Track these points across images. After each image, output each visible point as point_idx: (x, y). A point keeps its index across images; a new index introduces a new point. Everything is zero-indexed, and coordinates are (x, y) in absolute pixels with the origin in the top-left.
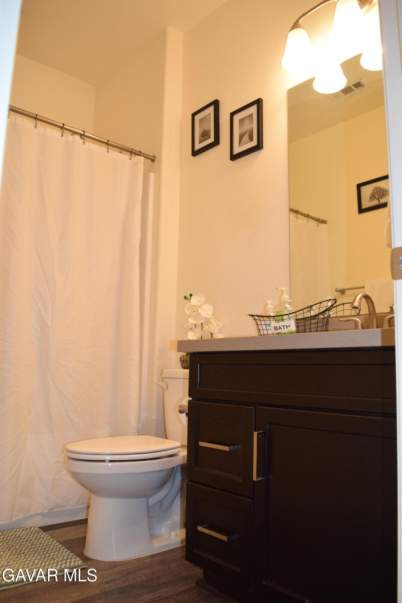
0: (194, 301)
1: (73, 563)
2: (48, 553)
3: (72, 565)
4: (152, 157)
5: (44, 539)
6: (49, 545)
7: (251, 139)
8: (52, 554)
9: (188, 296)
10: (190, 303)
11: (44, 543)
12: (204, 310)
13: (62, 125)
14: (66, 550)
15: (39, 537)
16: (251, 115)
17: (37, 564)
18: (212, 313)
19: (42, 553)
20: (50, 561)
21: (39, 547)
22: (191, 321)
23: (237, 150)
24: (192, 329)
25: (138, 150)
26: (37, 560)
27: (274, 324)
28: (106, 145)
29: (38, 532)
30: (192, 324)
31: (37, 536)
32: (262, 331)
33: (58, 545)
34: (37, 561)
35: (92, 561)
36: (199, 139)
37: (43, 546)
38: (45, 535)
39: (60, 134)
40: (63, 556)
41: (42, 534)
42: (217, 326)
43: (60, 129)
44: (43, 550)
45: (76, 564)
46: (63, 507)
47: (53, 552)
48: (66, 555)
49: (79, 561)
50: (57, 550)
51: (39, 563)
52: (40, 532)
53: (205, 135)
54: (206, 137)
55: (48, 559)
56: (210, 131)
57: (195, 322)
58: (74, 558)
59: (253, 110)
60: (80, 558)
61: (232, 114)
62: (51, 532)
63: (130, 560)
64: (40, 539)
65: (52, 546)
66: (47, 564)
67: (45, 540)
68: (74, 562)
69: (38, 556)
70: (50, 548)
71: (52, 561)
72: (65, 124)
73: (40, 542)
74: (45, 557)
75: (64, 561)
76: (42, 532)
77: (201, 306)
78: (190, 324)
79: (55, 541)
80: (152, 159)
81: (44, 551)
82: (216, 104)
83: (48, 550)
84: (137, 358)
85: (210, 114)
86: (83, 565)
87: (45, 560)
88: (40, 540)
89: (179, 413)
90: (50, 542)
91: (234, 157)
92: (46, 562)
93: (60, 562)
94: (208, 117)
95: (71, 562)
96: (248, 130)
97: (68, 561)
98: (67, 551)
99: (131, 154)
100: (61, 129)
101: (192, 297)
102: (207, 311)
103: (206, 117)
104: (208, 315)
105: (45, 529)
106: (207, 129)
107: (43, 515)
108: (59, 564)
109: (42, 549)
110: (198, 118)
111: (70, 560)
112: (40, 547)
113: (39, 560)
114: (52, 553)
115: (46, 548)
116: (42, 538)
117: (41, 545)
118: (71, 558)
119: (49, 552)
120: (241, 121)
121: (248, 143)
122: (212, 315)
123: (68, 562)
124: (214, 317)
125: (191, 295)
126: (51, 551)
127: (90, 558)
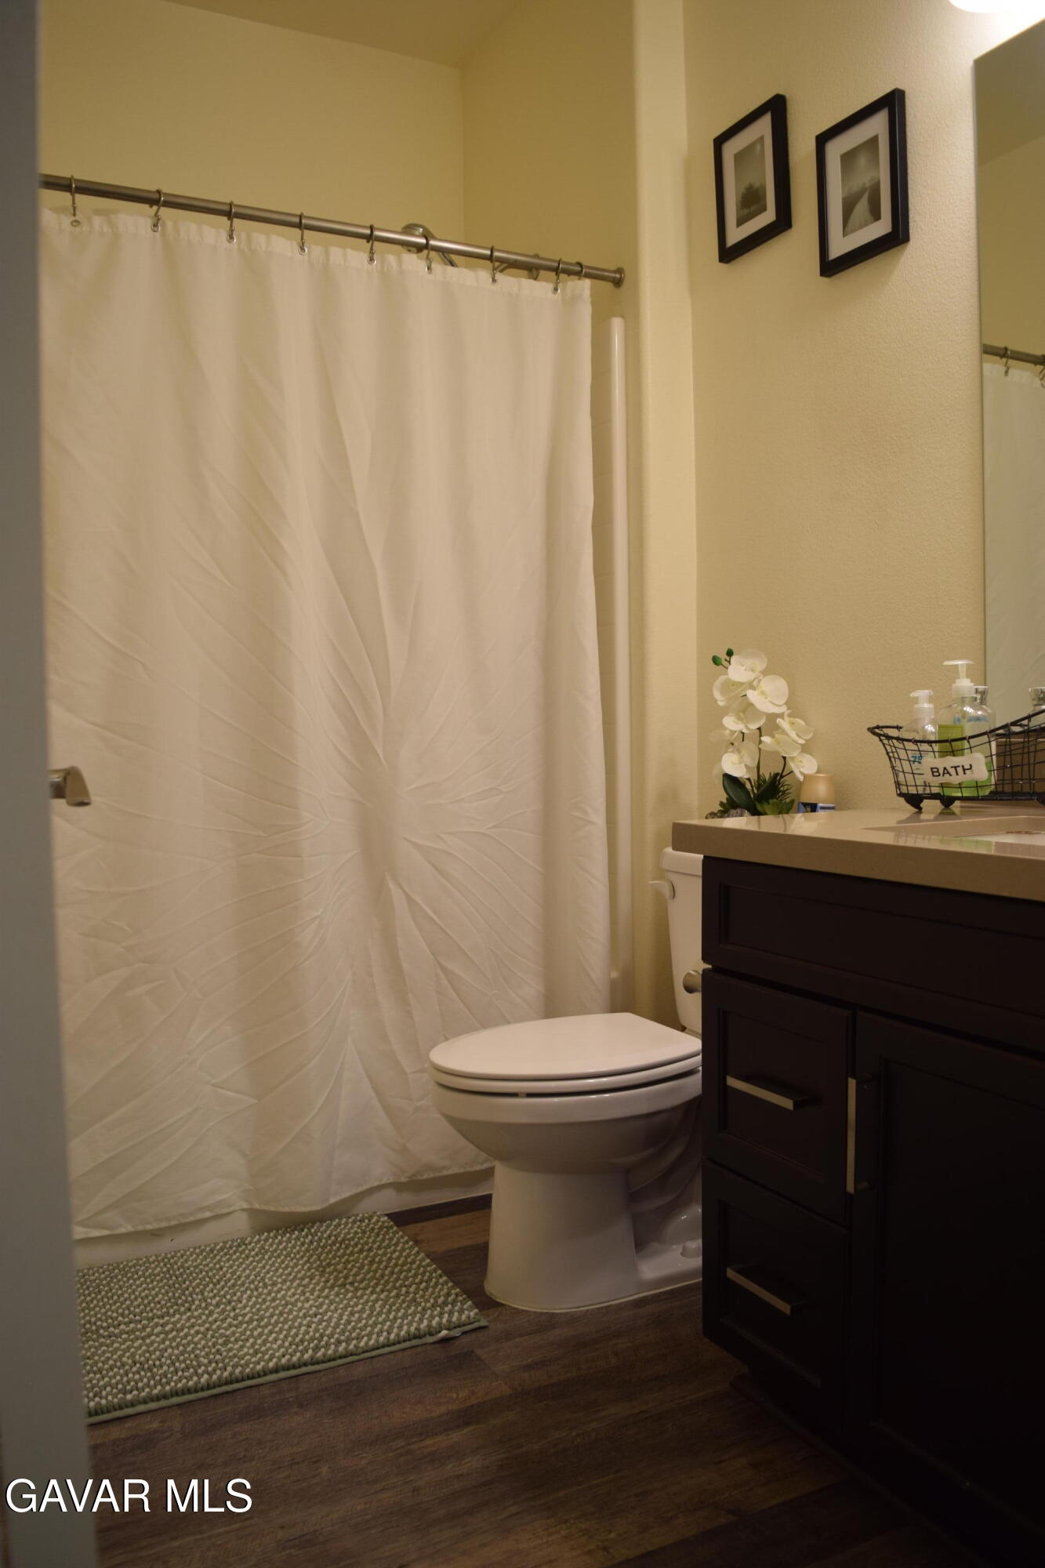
0: (738, 671)
1: (456, 1314)
2: (406, 1286)
3: (454, 1319)
4: (614, 275)
5: (399, 1248)
6: (409, 1265)
7: (876, 216)
8: (412, 1289)
9: (723, 656)
10: (727, 674)
11: (398, 1258)
12: (763, 693)
13: (368, 232)
14: (445, 1278)
15: (387, 1242)
16: (874, 141)
17: (380, 1314)
18: (786, 699)
19: (391, 1284)
20: (409, 1307)
21: (386, 1267)
22: (731, 724)
23: (839, 246)
24: (732, 744)
25: (574, 261)
26: (380, 1303)
27: (931, 760)
28: (488, 262)
29: (387, 1227)
30: (734, 732)
31: (383, 1240)
32: (901, 775)
33: (428, 1265)
34: (380, 1307)
35: (500, 1309)
36: (737, 214)
37: (396, 1265)
38: (402, 1237)
39: (365, 256)
40: (436, 1297)
41: (395, 1233)
42: (798, 735)
43: (365, 241)
44: (395, 1276)
45: (464, 1317)
46: (444, 1168)
47: (416, 1284)
48: (442, 1293)
49: (470, 1309)
50: (426, 1278)
51: (385, 1310)
52: (391, 1227)
53: (751, 201)
54: (753, 208)
55: (403, 1301)
56: (763, 188)
57: (740, 727)
58: (461, 1302)
59: (877, 125)
60: (473, 1303)
61: (822, 140)
62: (414, 1228)
63: (587, 1311)
64: (389, 1246)
65: (414, 1266)
66: (400, 1314)
67: (400, 1251)
68: (459, 1312)
69: (382, 1291)
70: (410, 1271)
71: (413, 1308)
72: (376, 226)
73: (389, 1255)
74: (398, 1296)
75: (438, 1309)
76: (395, 1228)
77: (755, 683)
78: (727, 732)
79: (422, 1255)
80: (615, 278)
81: (398, 1279)
82: (777, 108)
83: (406, 1278)
84: (599, 819)
85: (762, 139)
86: (479, 1321)
87: (397, 1305)
88: (389, 1250)
89: (685, 992)
90: (412, 1257)
91: (830, 267)
92: (398, 1310)
93: (429, 1312)
94: (758, 147)
95: (453, 1314)
96: (868, 185)
97: (446, 1309)
98: (446, 1283)
99: (557, 274)
100: (368, 242)
101: (733, 659)
102: (769, 696)
103: (751, 147)
104: (774, 704)
105: (401, 1219)
106: (757, 185)
107: (398, 1187)
108: (426, 1316)
109: (392, 1273)
110: (730, 149)
111: (450, 1306)
112: (389, 1269)
113: (386, 1301)
114: (414, 1286)
115: (401, 1272)
116: (394, 1245)
117: (391, 1264)
118: (454, 1303)
119: (407, 1283)
120: (848, 158)
121: (866, 225)
122: (785, 704)
123: (446, 1312)
124: (789, 711)
125: (730, 653)
126: (411, 1279)
127: (498, 1300)
